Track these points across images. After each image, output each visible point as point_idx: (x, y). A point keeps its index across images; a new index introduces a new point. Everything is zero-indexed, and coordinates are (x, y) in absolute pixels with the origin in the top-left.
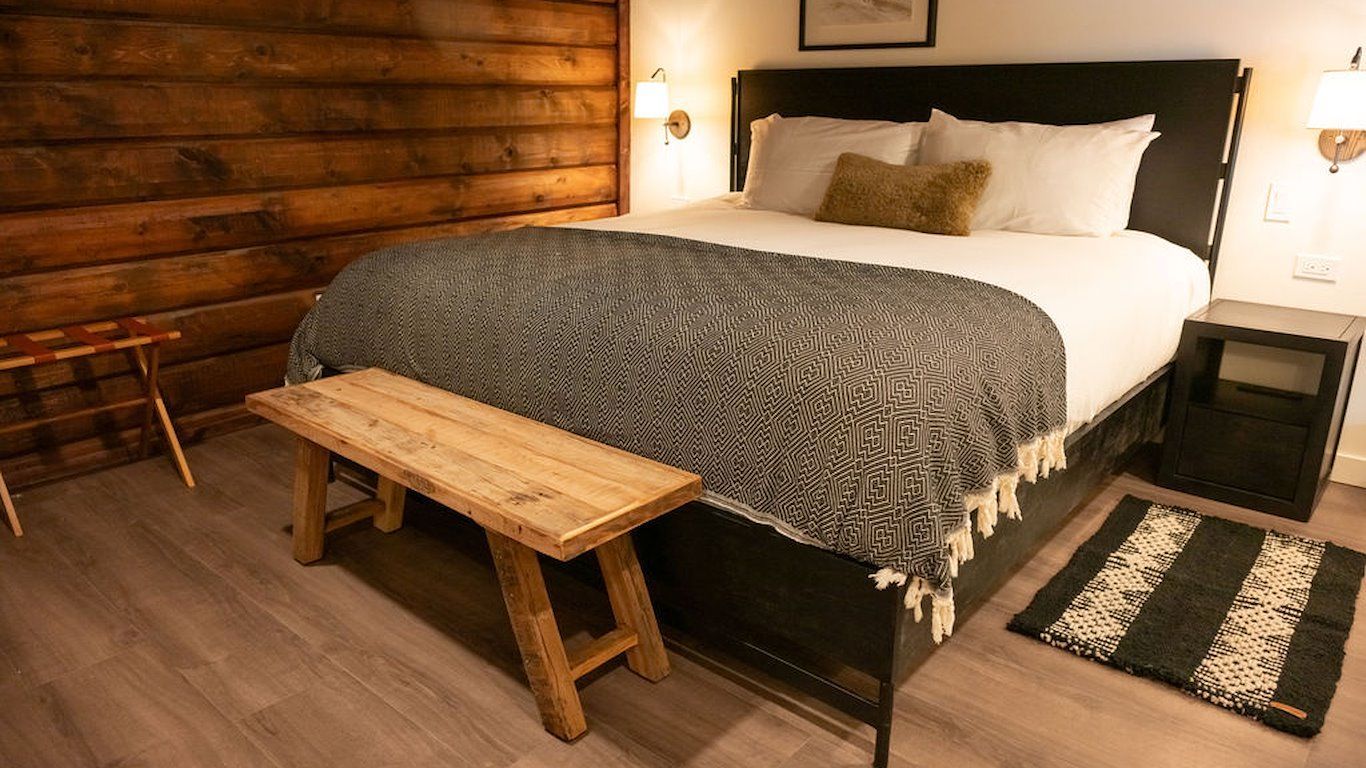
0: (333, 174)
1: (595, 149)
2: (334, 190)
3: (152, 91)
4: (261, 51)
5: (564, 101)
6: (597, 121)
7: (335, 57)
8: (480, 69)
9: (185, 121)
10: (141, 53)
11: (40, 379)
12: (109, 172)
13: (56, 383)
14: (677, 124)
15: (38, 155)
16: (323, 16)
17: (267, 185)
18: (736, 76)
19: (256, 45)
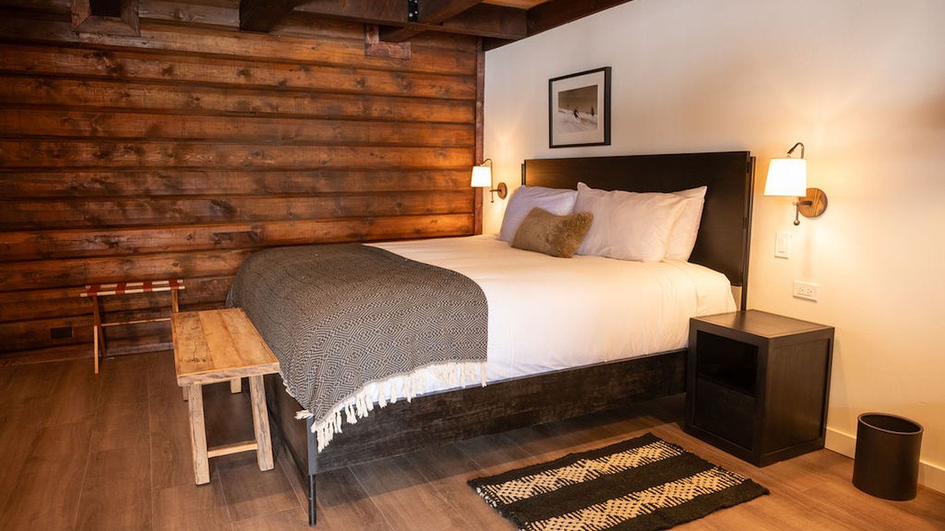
0: (291, 214)
1: (458, 205)
2: (291, 222)
3: (201, 173)
4: (257, 154)
5: (437, 177)
6: (461, 189)
7: (296, 156)
8: (382, 160)
9: (216, 187)
10: (198, 156)
11: (134, 304)
12: (176, 211)
13: (141, 307)
14: (500, 191)
15: (145, 202)
16: (291, 136)
17: (256, 218)
18: (523, 163)
19: (255, 152)
